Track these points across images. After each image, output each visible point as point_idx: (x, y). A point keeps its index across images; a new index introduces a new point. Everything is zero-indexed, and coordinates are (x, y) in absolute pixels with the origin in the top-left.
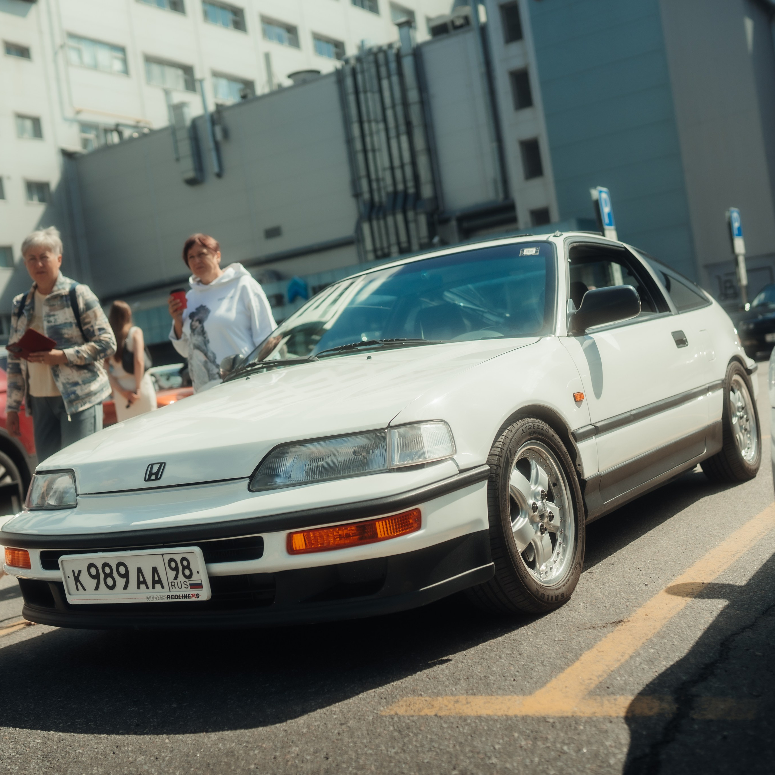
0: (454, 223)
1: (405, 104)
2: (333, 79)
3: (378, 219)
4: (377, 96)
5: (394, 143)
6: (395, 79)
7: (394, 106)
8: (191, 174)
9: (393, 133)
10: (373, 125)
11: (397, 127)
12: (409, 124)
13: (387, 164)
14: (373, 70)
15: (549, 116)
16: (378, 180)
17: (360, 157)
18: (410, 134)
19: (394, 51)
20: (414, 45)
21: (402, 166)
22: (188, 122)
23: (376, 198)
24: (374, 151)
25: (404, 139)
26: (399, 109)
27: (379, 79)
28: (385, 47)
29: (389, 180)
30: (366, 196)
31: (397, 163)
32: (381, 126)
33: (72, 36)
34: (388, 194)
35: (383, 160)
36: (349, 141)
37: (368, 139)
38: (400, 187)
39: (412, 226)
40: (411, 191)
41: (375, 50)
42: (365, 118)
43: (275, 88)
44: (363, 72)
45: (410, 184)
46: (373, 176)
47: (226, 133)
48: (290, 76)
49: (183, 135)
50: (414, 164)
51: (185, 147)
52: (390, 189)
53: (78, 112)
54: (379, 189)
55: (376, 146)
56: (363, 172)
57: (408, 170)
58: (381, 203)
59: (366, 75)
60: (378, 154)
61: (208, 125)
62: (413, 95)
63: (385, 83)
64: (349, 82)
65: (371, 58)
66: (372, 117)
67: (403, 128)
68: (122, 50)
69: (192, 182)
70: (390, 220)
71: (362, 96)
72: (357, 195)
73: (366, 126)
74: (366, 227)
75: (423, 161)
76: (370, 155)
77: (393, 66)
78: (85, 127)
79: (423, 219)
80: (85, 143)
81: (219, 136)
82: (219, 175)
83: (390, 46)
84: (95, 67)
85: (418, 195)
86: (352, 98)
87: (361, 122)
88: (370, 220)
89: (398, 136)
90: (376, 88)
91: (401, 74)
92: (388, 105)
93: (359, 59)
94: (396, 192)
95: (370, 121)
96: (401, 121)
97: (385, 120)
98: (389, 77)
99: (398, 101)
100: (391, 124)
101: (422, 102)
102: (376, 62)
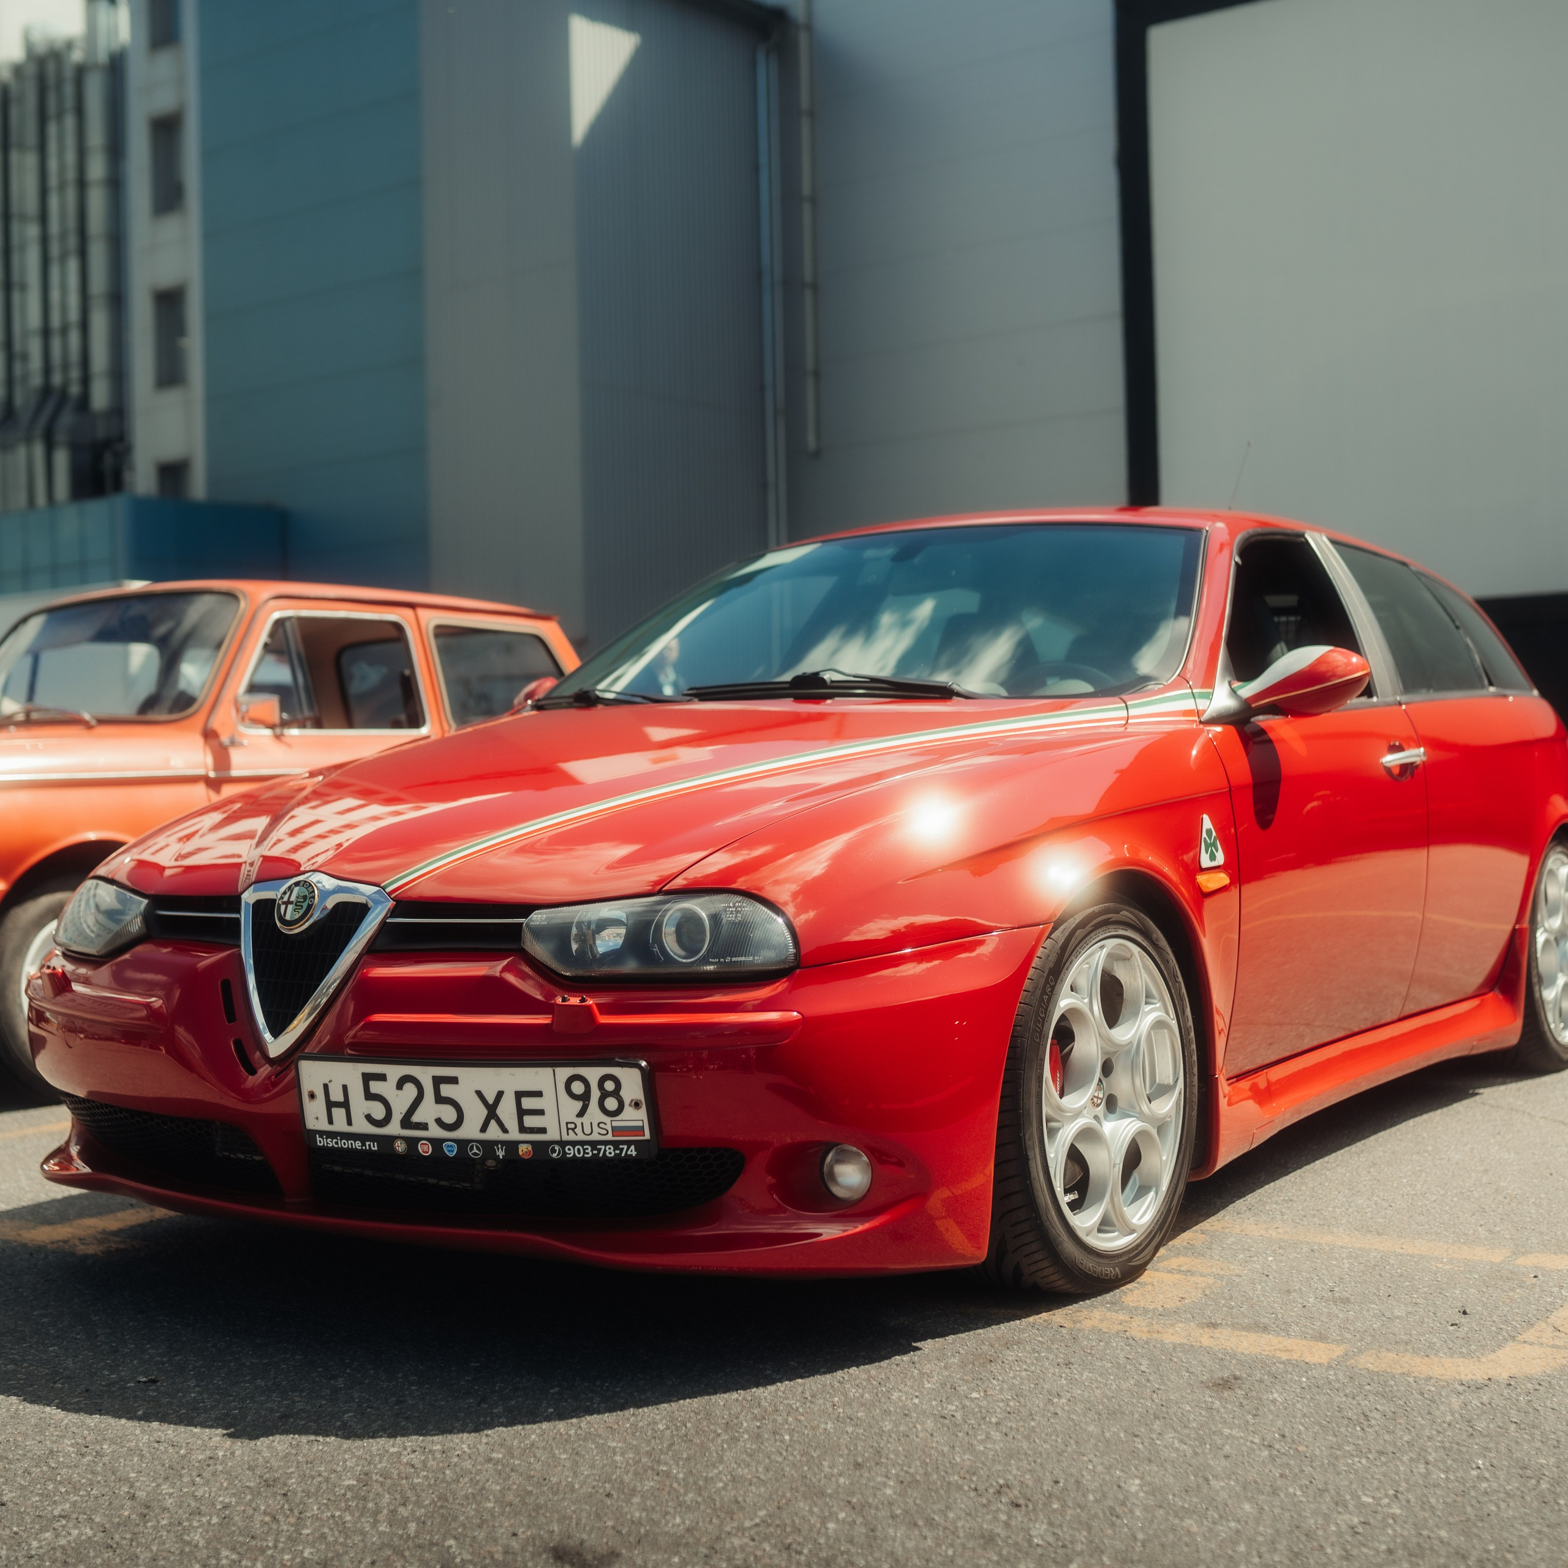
1: (82, 184)
5: (54, 269)
6: (70, 121)
7: (62, 187)
9: (55, 250)
10: (25, 227)
11: (63, 235)
12: (83, 234)
13: (39, 321)
16: (24, 357)
18: (83, 254)
19: (72, 57)
21: (64, 330)
23: (19, 400)
24: (23, 287)
25: (73, 265)
26: (71, 195)
27: (42, 120)
29: (36, 362)
31: (56, 321)
32: (33, 231)
34: (35, 390)
37: (15, 259)
38: (57, 379)
40: (75, 390)
41: (41, 49)
42: (15, 210)
44: (21, 100)
45: (75, 374)
46: (17, 347)
50: (84, 326)
52: (36, 381)
54: (25, 377)
55: (25, 278)
57: (74, 338)
62: (97, 166)
63: (52, 129)
65: (31, 70)
67: (72, 242)
70: (21, 452)
71: (14, 155)
73: (15, 227)
75: (99, 322)
76: (16, 297)
77: (69, 90)
83: (70, 45)
85: (84, 401)
87: (7, 216)
89: (63, 258)
90: (31, 138)
91: (80, 111)
92: (53, 181)
93: (18, 70)
94: (46, 390)
95: (23, 218)
96: (72, 223)
97: (43, 218)
98: (60, 116)
99: (71, 174)
100: (54, 228)
101: (111, 182)
102: (41, 78)
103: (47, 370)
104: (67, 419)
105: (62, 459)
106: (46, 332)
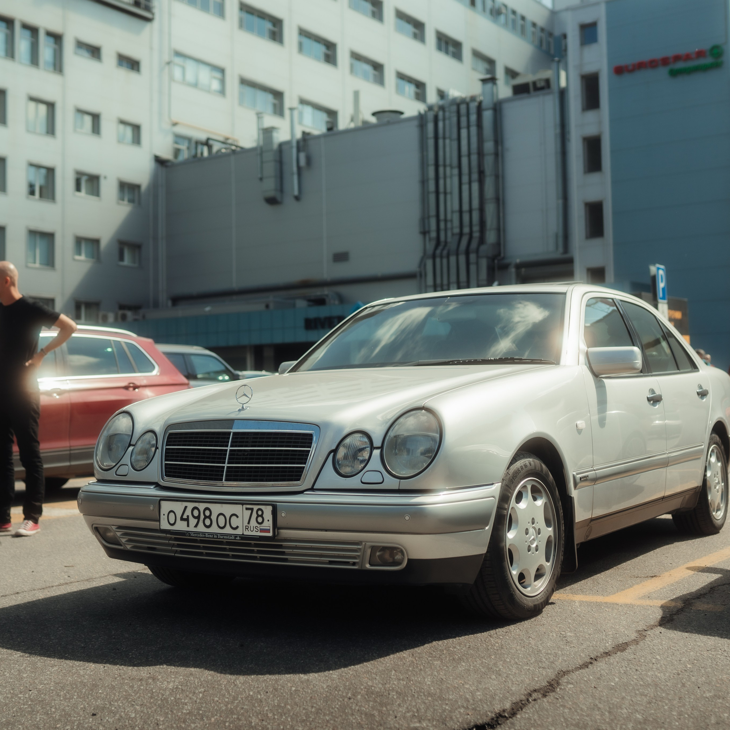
0: (513, 270)
1: (481, 154)
2: (416, 123)
3: (441, 257)
4: (455, 144)
5: (465, 187)
6: (474, 130)
7: (469, 155)
8: (271, 194)
9: (465, 179)
10: (448, 169)
11: (470, 173)
12: (481, 173)
13: (456, 207)
14: (455, 119)
15: (616, 183)
16: (446, 221)
17: (432, 198)
18: (481, 182)
19: (476, 104)
20: (495, 100)
21: (470, 211)
22: (275, 146)
24: (445, 193)
25: (475, 186)
26: (474, 158)
27: (459, 128)
28: (468, 100)
29: (455, 223)
30: (434, 234)
31: (466, 207)
32: (456, 171)
33: (178, 54)
34: (453, 234)
35: (453, 203)
36: (424, 182)
37: (441, 182)
38: (466, 230)
39: (473, 268)
40: (476, 235)
41: (458, 101)
42: (441, 162)
43: (360, 124)
44: (444, 120)
45: (476, 228)
46: (442, 217)
47: (309, 160)
48: (374, 114)
49: (269, 157)
50: (482, 210)
51: (270, 169)
52: (457, 230)
53: (175, 124)
54: (446, 230)
55: (448, 190)
56: (433, 212)
57: (476, 214)
58: (446, 242)
59: (447, 122)
60: (449, 197)
61: (294, 151)
62: (489, 146)
63: (464, 133)
64: (430, 127)
65: (454, 108)
66: (448, 162)
67: (475, 176)
68: (222, 71)
69: (272, 201)
70: (453, 259)
71: (441, 142)
72: (424, 233)
73: (441, 169)
74: (429, 263)
76: (442, 197)
77: (473, 118)
78: (179, 138)
79: (484, 263)
80: (177, 152)
81: (303, 162)
82: (297, 198)
83: (473, 99)
84: (195, 85)
85: (482, 239)
86: (431, 143)
87: (437, 166)
88: (434, 257)
89: (470, 183)
90: (455, 135)
91: (480, 126)
92: (465, 153)
93: (441, 108)
94: (461, 234)
95: (445, 166)
96: (475, 170)
97: (459, 167)
98: (468, 127)
99: (474, 150)
100: (465, 170)
101: (496, 154)
102: (458, 112)
103: (461, 227)
106: (461, 212)
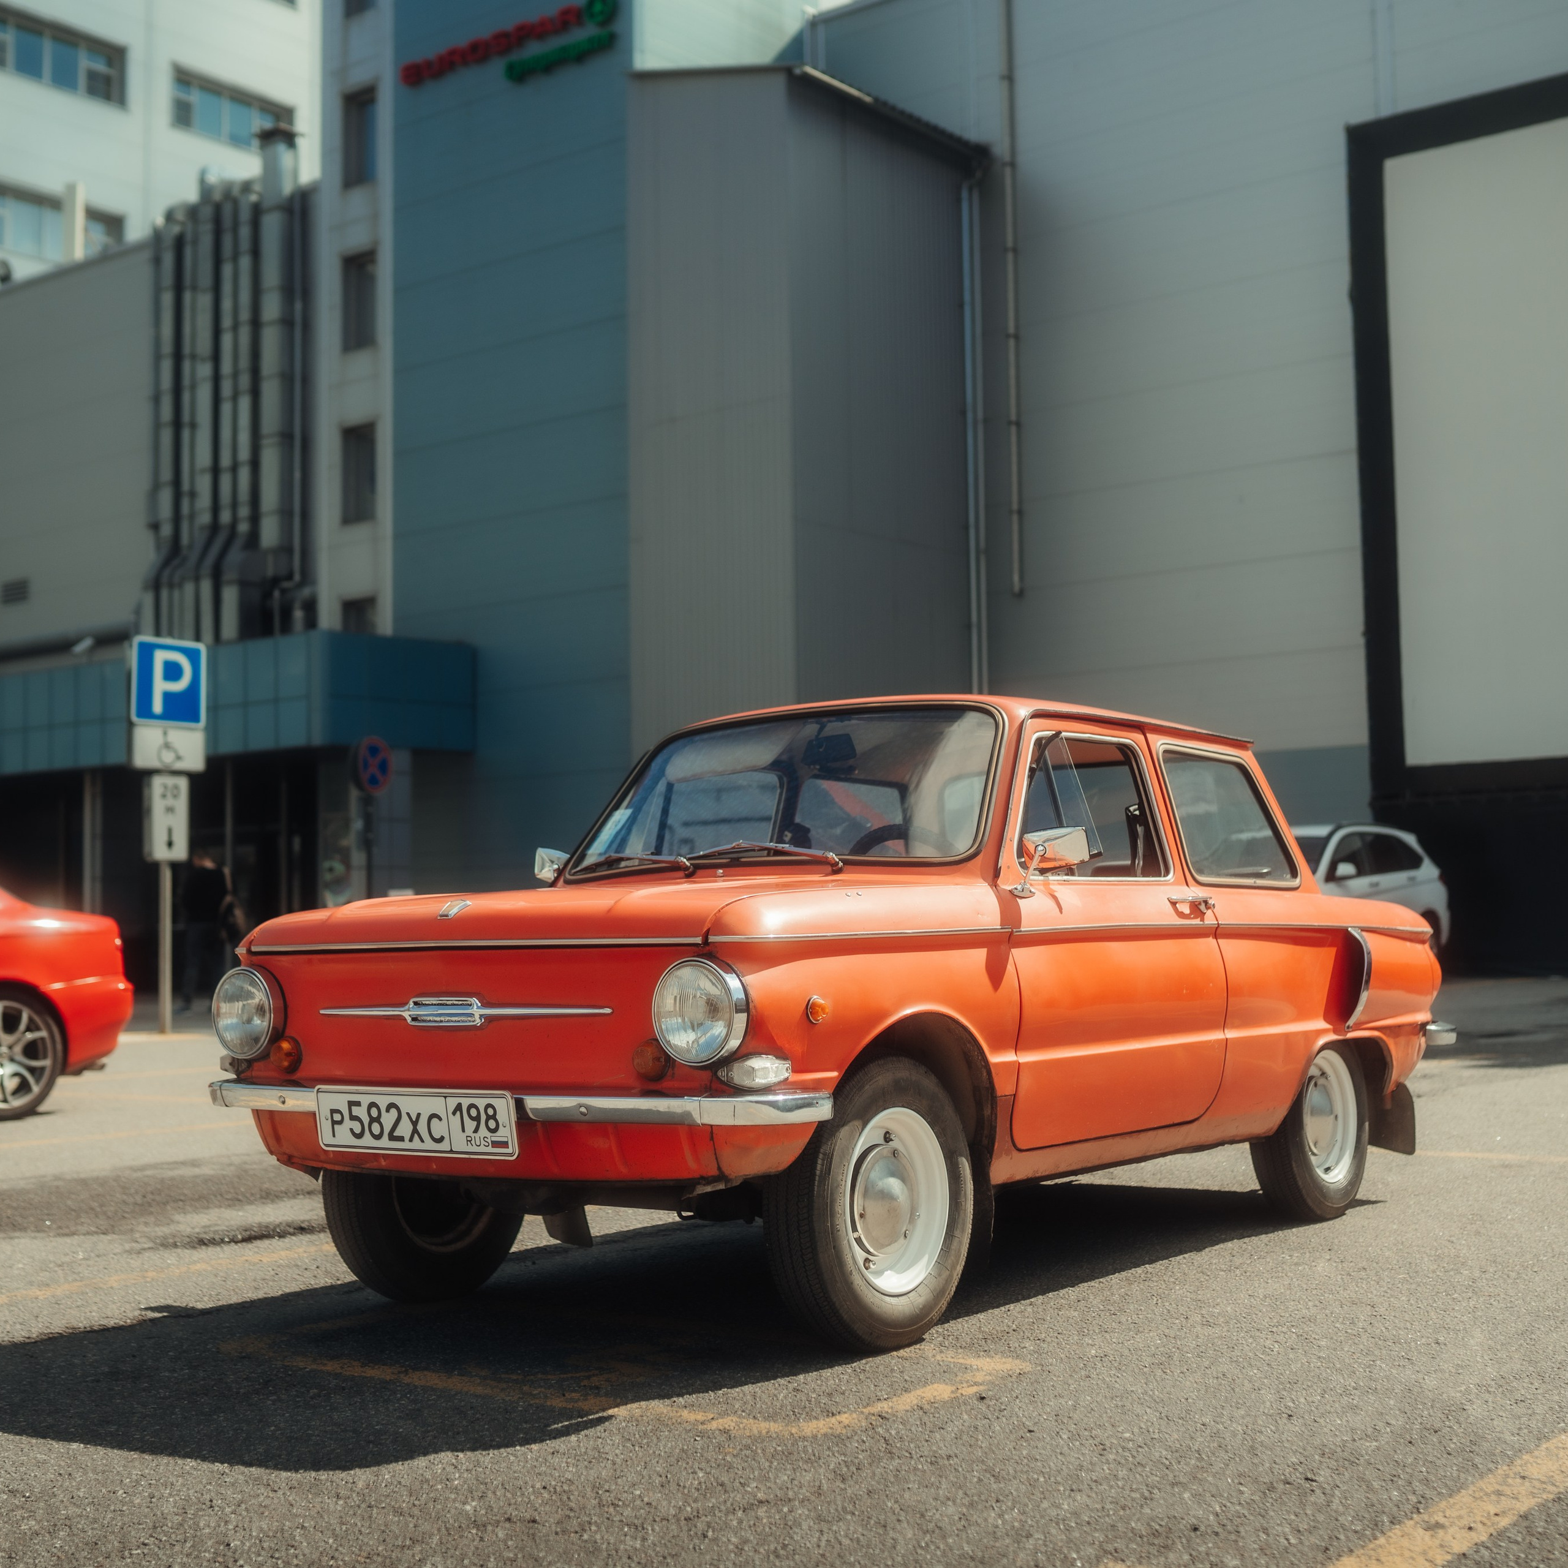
1: (256, 324)
2: (147, 255)
3: (171, 586)
4: (210, 301)
5: (226, 408)
6: (245, 262)
7: (235, 327)
9: (226, 389)
10: (198, 366)
11: (235, 375)
12: (256, 371)
13: (208, 459)
14: (210, 240)
15: (400, 371)
16: (193, 494)
17: (167, 437)
18: (255, 393)
19: (253, 199)
21: (234, 468)
23: (185, 539)
24: (193, 426)
25: (245, 403)
26: (245, 335)
27: (218, 262)
28: (237, 189)
29: (204, 500)
30: (167, 530)
31: (226, 461)
32: (205, 370)
34: (203, 527)
35: (202, 449)
36: (156, 399)
37: (186, 397)
38: (225, 517)
40: (243, 527)
41: (217, 193)
42: (187, 349)
44: (195, 242)
45: (244, 512)
46: (186, 486)
50: (255, 464)
52: (205, 518)
54: (192, 516)
56: (166, 475)
57: (244, 475)
58: (190, 548)
59: (198, 248)
60: (197, 435)
62: (272, 305)
63: (227, 270)
64: (169, 261)
65: (207, 212)
66: (198, 348)
67: (245, 381)
70: (189, 588)
71: (187, 296)
72: (155, 527)
73: (187, 366)
74: (148, 602)
75: (270, 459)
76: (186, 434)
77: (245, 232)
83: (247, 186)
85: (253, 539)
86: (169, 300)
87: (178, 357)
88: (157, 586)
89: (235, 398)
90: (210, 281)
91: (256, 253)
92: (227, 322)
93: (193, 212)
94: (215, 527)
95: (194, 357)
96: (244, 362)
97: (216, 357)
98: (235, 258)
99: (245, 315)
100: (226, 367)
101: (287, 322)
102: (217, 220)
103: (216, 508)
104: (235, 556)
105: (230, 596)
106: (216, 470)
